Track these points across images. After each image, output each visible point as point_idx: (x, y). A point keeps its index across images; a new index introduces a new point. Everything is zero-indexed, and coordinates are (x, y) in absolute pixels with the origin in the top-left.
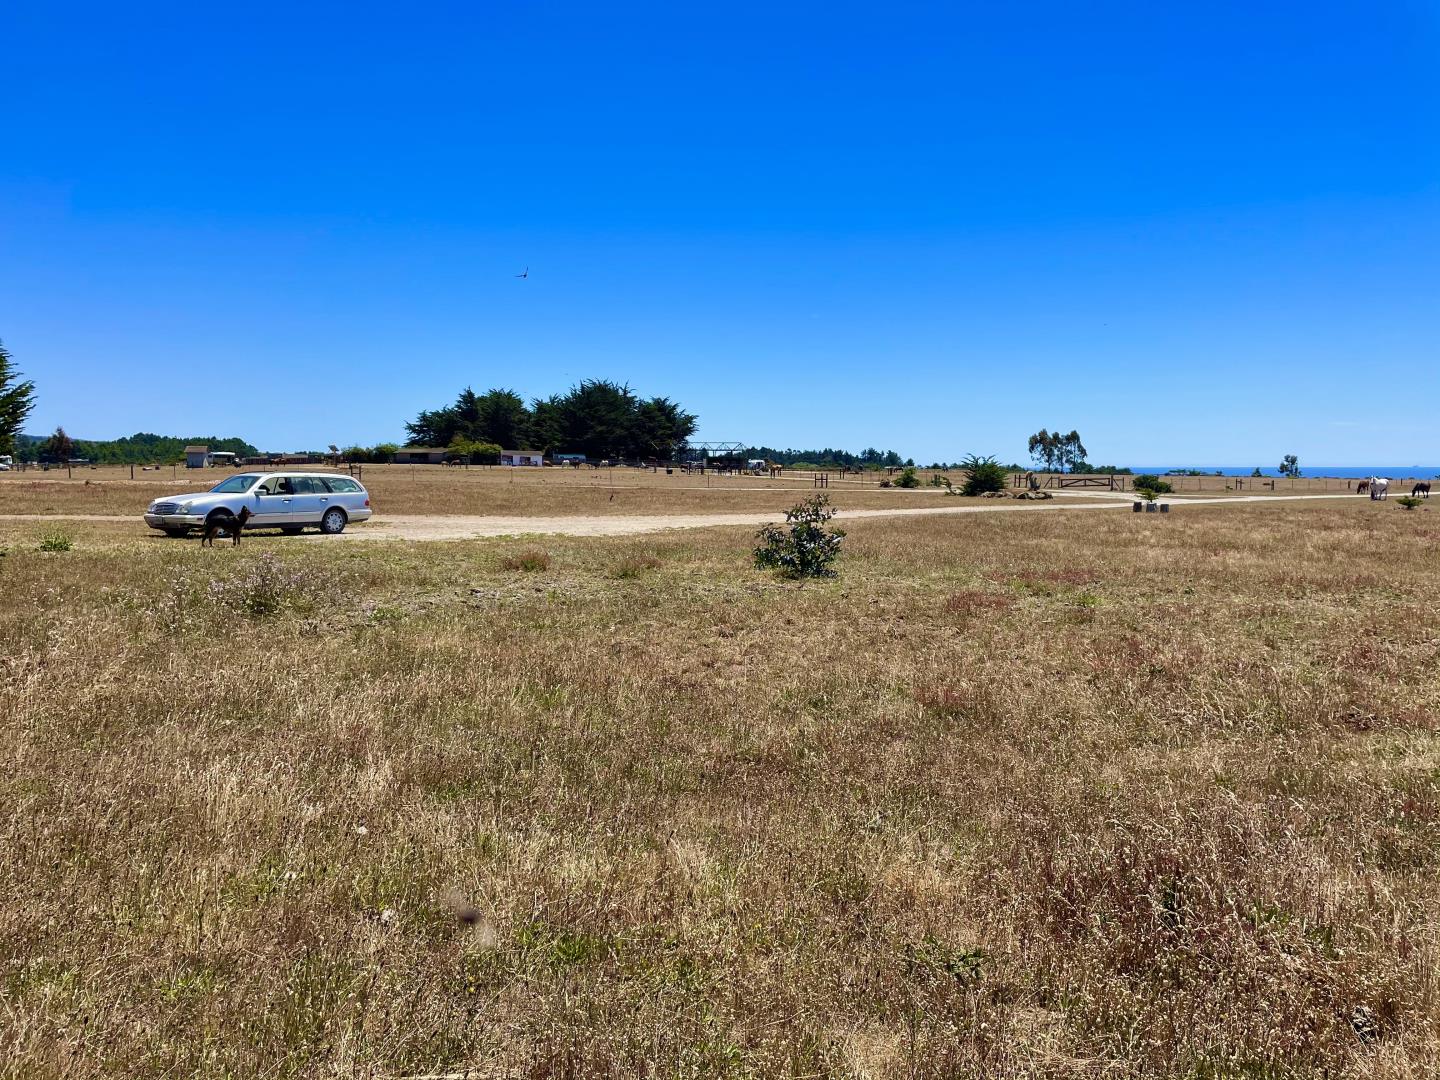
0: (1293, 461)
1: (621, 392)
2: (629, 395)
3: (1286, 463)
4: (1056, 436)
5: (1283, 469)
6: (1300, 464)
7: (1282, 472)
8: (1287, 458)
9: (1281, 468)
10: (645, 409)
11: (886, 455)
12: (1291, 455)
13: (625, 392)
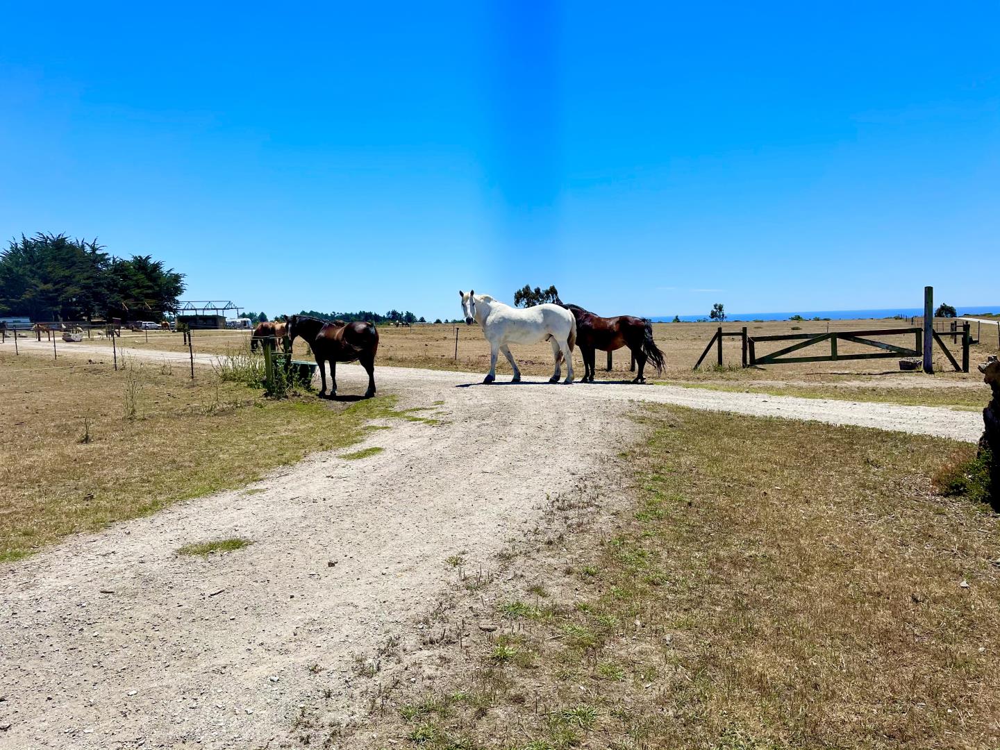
0: (720, 308)
1: (88, 250)
2: (98, 252)
3: (715, 310)
4: (538, 291)
5: (713, 315)
6: (726, 311)
7: (712, 318)
8: (715, 306)
9: (712, 314)
10: (120, 268)
11: (404, 315)
12: (718, 304)
13: (94, 249)
